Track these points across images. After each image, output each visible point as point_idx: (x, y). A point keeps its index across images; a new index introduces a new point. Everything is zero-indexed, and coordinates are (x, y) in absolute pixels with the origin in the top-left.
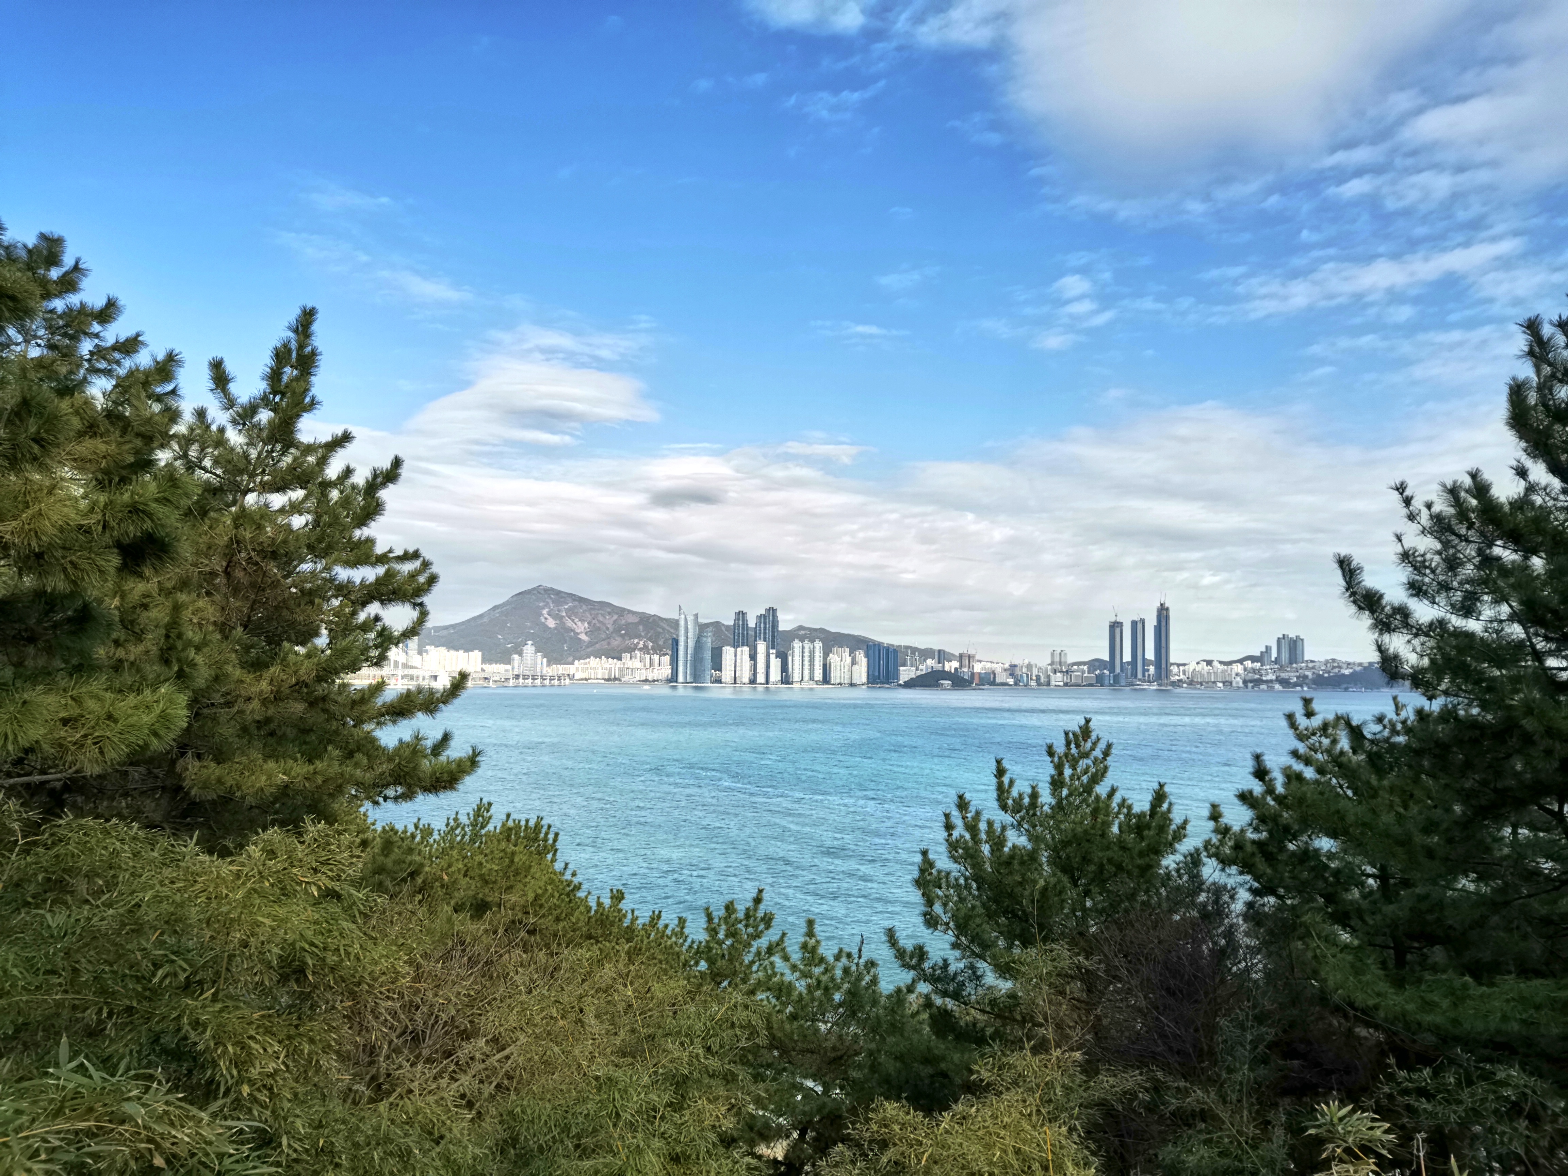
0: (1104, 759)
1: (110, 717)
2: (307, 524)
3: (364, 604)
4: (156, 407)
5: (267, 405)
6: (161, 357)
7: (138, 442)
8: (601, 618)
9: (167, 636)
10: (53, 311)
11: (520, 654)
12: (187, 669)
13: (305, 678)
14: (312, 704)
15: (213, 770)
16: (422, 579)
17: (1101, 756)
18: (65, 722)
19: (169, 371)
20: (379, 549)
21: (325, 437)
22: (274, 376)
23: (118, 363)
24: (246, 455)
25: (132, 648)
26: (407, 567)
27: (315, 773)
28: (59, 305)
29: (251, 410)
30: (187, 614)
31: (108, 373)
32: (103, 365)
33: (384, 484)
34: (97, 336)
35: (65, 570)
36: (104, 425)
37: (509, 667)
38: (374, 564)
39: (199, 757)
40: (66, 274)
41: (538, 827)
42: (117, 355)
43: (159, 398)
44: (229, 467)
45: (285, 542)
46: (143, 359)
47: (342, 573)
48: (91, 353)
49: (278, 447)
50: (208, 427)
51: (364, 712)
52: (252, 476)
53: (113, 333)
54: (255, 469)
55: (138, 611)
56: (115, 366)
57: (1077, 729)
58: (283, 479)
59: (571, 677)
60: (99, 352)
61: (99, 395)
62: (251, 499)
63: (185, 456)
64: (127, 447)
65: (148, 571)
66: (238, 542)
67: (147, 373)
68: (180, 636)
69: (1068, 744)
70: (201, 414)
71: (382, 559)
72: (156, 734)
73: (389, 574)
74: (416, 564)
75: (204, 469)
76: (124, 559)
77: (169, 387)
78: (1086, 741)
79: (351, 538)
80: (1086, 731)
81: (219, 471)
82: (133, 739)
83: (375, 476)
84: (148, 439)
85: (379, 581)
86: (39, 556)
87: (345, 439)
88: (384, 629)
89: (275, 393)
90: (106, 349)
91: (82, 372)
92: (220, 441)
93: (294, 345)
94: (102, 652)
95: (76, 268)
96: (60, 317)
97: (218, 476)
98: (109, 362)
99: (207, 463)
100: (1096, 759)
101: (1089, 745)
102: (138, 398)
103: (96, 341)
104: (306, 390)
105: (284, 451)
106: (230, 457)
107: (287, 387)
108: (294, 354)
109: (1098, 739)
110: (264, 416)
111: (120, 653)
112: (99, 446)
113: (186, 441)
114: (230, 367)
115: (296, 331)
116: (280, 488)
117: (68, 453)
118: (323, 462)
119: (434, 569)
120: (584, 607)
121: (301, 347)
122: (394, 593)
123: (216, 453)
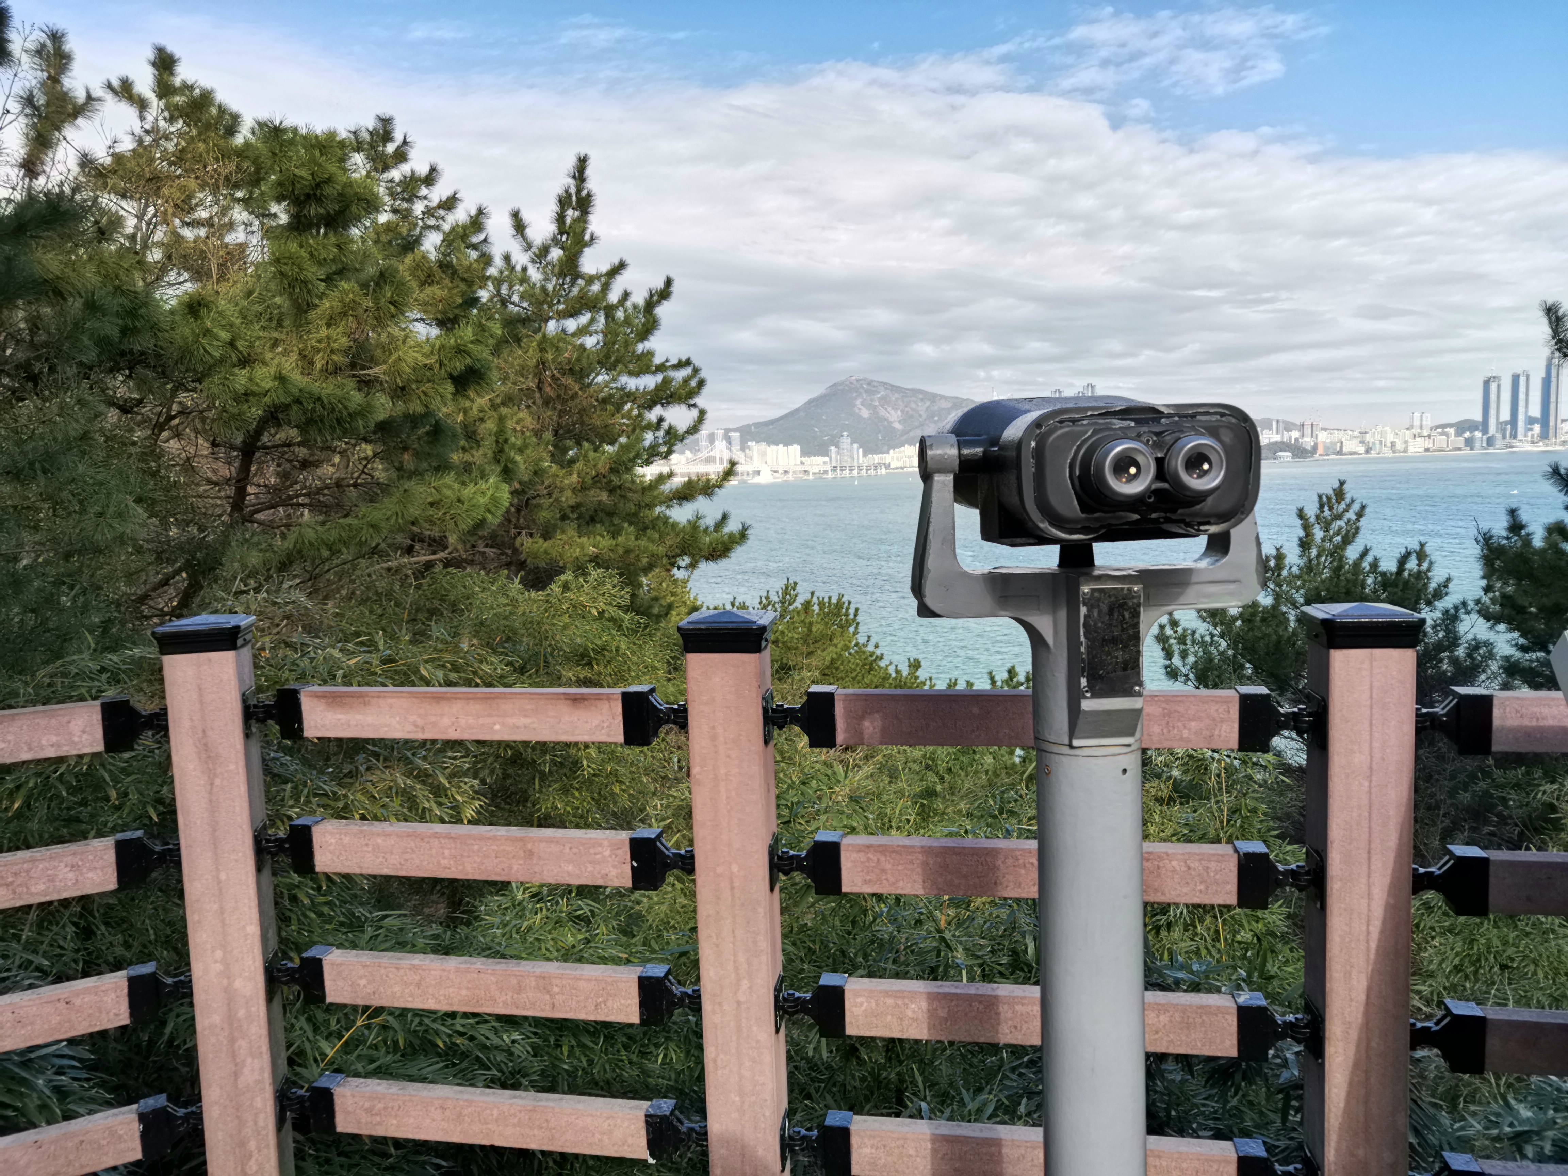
0: (1358, 520)
1: (459, 500)
2: (598, 343)
3: (650, 408)
4: (474, 255)
5: (556, 245)
6: (473, 212)
7: (463, 286)
8: (913, 405)
9: (497, 442)
10: (391, 181)
11: (837, 446)
12: (510, 465)
13: (602, 470)
14: (611, 491)
15: (541, 545)
16: (693, 383)
17: (1354, 517)
18: (432, 504)
19: (481, 223)
20: (658, 360)
21: (605, 268)
22: (560, 218)
23: (443, 218)
24: (544, 289)
25: (475, 453)
26: (680, 375)
27: (617, 545)
28: (396, 174)
29: (545, 250)
30: (510, 424)
31: (437, 228)
32: (432, 222)
33: (659, 302)
34: (425, 198)
35: (419, 398)
36: (438, 274)
37: (827, 459)
38: (654, 373)
39: (531, 535)
40: (398, 148)
41: (839, 605)
42: (442, 212)
43: (475, 247)
44: (533, 300)
45: (578, 360)
46: (460, 215)
47: (632, 383)
48: (423, 213)
49: (568, 279)
50: (514, 268)
51: (655, 497)
52: (551, 306)
53: (437, 194)
54: (552, 301)
55: (477, 424)
56: (441, 222)
57: (1330, 492)
58: (573, 307)
59: (887, 466)
60: (429, 212)
61: (433, 250)
62: (552, 326)
63: (499, 294)
64: (455, 291)
65: (472, 394)
66: (543, 364)
67: (465, 227)
68: (506, 441)
69: (1321, 507)
70: (507, 258)
71: (661, 368)
72: (489, 511)
73: (666, 382)
74: (687, 371)
75: (513, 303)
76: (456, 387)
77: (481, 237)
78: (1339, 503)
79: (634, 352)
80: (1339, 494)
81: (525, 305)
82: (475, 515)
83: (651, 296)
84: (470, 283)
85: (658, 388)
86: (403, 388)
87: (620, 267)
88: (670, 428)
89: (561, 233)
90: (434, 208)
91: (418, 229)
92: (524, 279)
93: (573, 190)
94: (455, 458)
95: (405, 142)
96: (398, 185)
97: (524, 308)
98: (437, 219)
99: (516, 298)
100: (1349, 520)
101: (1343, 506)
102: (459, 250)
103: (426, 202)
104: (584, 229)
105: (573, 283)
106: (531, 292)
107: (570, 227)
108: (574, 198)
109: (1353, 501)
110: (556, 254)
111: (467, 457)
112: (435, 291)
113: (498, 282)
114: (525, 216)
115: (574, 177)
116: (573, 314)
117: (416, 300)
118: (606, 287)
119: (703, 374)
120: (896, 395)
121: (579, 190)
122: (671, 397)
123: (521, 289)
